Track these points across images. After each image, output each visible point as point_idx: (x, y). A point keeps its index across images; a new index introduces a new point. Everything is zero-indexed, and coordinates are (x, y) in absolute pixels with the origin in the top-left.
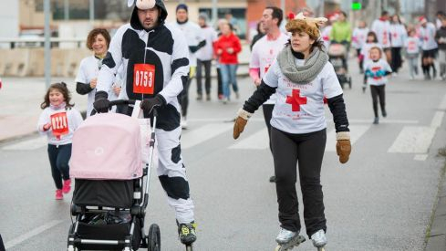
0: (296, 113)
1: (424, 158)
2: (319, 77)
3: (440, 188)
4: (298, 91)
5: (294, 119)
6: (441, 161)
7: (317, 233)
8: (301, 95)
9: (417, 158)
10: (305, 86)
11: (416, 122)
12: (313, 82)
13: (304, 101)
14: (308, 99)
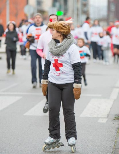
0: (58, 72)
1: (105, 121)
2: (67, 52)
3: (115, 142)
4: (57, 60)
5: (57, 75)
6: (117, 123)
7: (71, 139)
8: (59, 62)
9: (100, 121)
10: (60, 57)
11: (100, 95)
12: (64, 55)
13: (61, 65)
14: (63, 64)
